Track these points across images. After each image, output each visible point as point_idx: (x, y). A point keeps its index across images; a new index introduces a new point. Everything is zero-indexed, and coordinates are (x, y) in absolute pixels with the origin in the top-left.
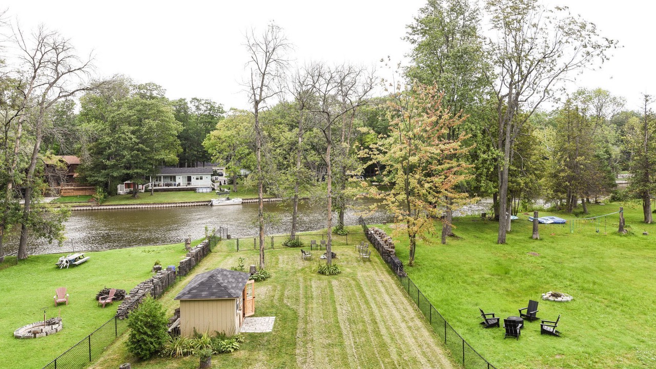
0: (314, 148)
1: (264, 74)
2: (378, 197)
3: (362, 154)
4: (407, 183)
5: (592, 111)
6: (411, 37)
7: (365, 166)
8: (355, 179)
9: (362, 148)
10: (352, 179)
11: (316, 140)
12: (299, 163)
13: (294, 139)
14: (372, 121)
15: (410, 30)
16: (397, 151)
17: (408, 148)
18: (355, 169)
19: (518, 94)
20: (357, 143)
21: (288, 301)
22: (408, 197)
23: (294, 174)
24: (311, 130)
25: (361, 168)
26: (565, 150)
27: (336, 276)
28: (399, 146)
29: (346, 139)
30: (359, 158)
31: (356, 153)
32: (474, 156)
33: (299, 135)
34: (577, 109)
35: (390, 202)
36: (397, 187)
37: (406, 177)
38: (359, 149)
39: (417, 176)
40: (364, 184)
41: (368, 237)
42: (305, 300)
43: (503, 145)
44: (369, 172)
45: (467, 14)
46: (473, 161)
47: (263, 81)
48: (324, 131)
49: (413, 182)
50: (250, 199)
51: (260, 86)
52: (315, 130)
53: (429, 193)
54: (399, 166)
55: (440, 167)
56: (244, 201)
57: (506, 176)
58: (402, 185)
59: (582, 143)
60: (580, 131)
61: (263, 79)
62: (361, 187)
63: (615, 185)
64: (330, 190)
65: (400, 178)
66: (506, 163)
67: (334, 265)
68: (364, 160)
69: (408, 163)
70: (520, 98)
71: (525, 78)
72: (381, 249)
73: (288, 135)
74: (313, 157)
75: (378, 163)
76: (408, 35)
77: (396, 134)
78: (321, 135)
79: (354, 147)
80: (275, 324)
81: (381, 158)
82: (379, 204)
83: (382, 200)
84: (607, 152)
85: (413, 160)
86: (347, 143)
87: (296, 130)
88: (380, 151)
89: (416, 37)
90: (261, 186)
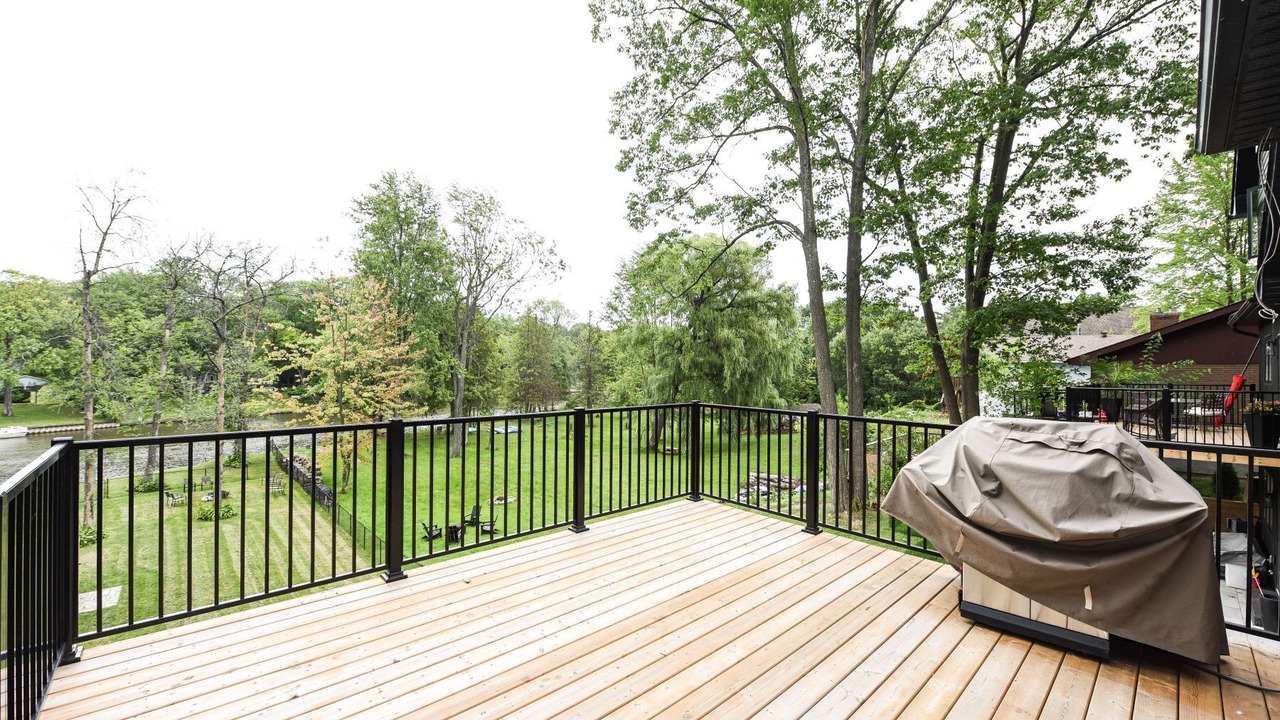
0: (193, 345)
1: (106, 234)
2: (300, 411)
3: (277, 355)
4: (340, 393)
5: (551, 321)
6: (356, 214)
7: (280, 371)
8: (262, 389)
9: (275, 348)
10: (258, 390)
11: (198, 335)
12: (164, 367)
13: (156, 330)
14: (292, 313)
15: (356, 207)
16: (327, 353)
17: (343, 351)
18: (263, 376)
19: (476, 299)
20: (268, 342)
21: (144, 563)
22: (341, 410)
23: (153, 383)
24: (189, 319)
25: (273, 375)
26: (524, 358)
27: (229, 520)
28: (330, 348)
29: (250, 334)
30: (270, 362)
31: (266, 355)
32: (428, 363)
33: (168, 326)
34: (536, 318)
35: (315, 417)
36: (326, 398)
37: (339, 386)
38: (271, 349)
39: (354, 385)
40: (276, 394)
41: (281, 467)
42: (175, 556)
43: (460, 351)
44: (288, 380)
45: (427, 206)
46: (429, 367)
47: (103, 243)
48: (215, 324)
49: (348, 391)
50: (46, 427)
51: (97, 250)
52: (196, 320)
53: (368, 403)
54: (330, 372)
55: (384, 374)
56: (31, 431)
57: (462, 385)
58: (334, 395)
59: (541, 352)
60: (538, 340)
61: (104, 240)
62: (273, 399)
63: (569, 393)
64: (222, 404)
65: (329, 386)
66: (462, 373)
67: (226, 507)
68: (277, 364)
69: (342, 369)
70: (478, 302)
71: (483, 284)
72: (301, 479)
73: (145, 324)
74: (193, 359)
75: (300, 367)
76: (352, 212)
77: (327, 332)
78: (208, 328)
79: (263, 347)
80: (121, 595)
81: (304, 362)
82: (300, 420)
83: (304, 414)
84: (563, 361)
85: (351, 365)
86: (252, 341)
87: (162, 319)
88: (303, 354)
89: (362, 217)
90: (91, 400)
